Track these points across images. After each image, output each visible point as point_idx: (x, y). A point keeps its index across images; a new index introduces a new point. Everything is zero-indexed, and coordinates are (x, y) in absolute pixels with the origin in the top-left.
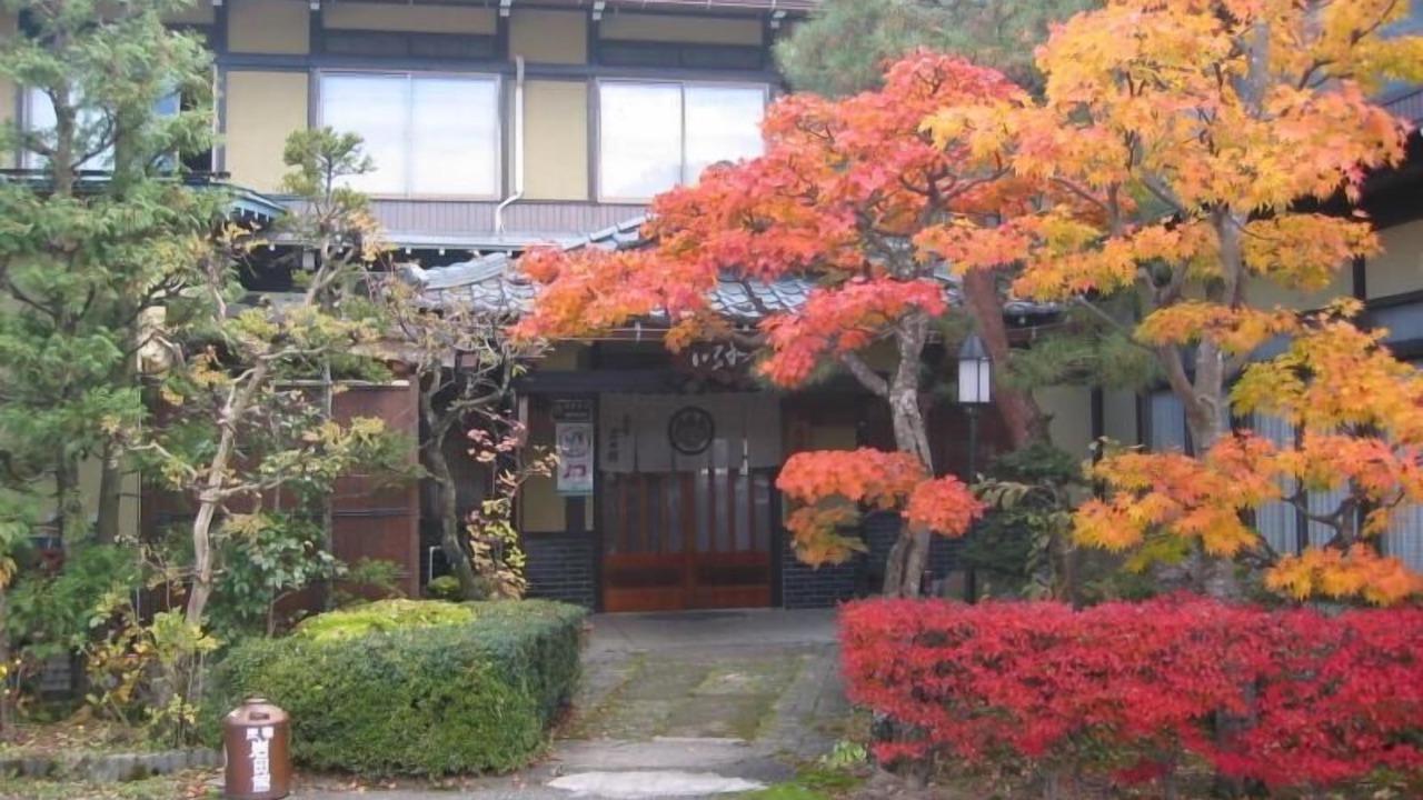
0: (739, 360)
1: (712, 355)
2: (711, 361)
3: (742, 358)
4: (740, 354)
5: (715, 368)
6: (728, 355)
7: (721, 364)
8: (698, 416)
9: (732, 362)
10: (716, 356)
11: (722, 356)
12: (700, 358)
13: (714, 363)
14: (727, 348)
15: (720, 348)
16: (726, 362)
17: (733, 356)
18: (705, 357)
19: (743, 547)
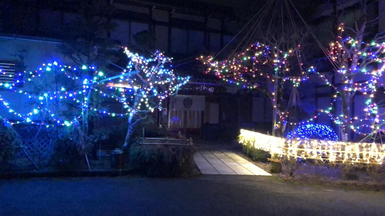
0: (205, 89)
2: (200, 89)
7: (202, 89)
8: (189, 99)
9: (204, 89)
10: (201, 88)
11: (202, 88)
12: (198, 88)
13: (201, 89)
14: (203, 86)
15: (202, 86)
16: (203, 89)
17: (204, 88)
18: (199, 88)
19: (196, 127)
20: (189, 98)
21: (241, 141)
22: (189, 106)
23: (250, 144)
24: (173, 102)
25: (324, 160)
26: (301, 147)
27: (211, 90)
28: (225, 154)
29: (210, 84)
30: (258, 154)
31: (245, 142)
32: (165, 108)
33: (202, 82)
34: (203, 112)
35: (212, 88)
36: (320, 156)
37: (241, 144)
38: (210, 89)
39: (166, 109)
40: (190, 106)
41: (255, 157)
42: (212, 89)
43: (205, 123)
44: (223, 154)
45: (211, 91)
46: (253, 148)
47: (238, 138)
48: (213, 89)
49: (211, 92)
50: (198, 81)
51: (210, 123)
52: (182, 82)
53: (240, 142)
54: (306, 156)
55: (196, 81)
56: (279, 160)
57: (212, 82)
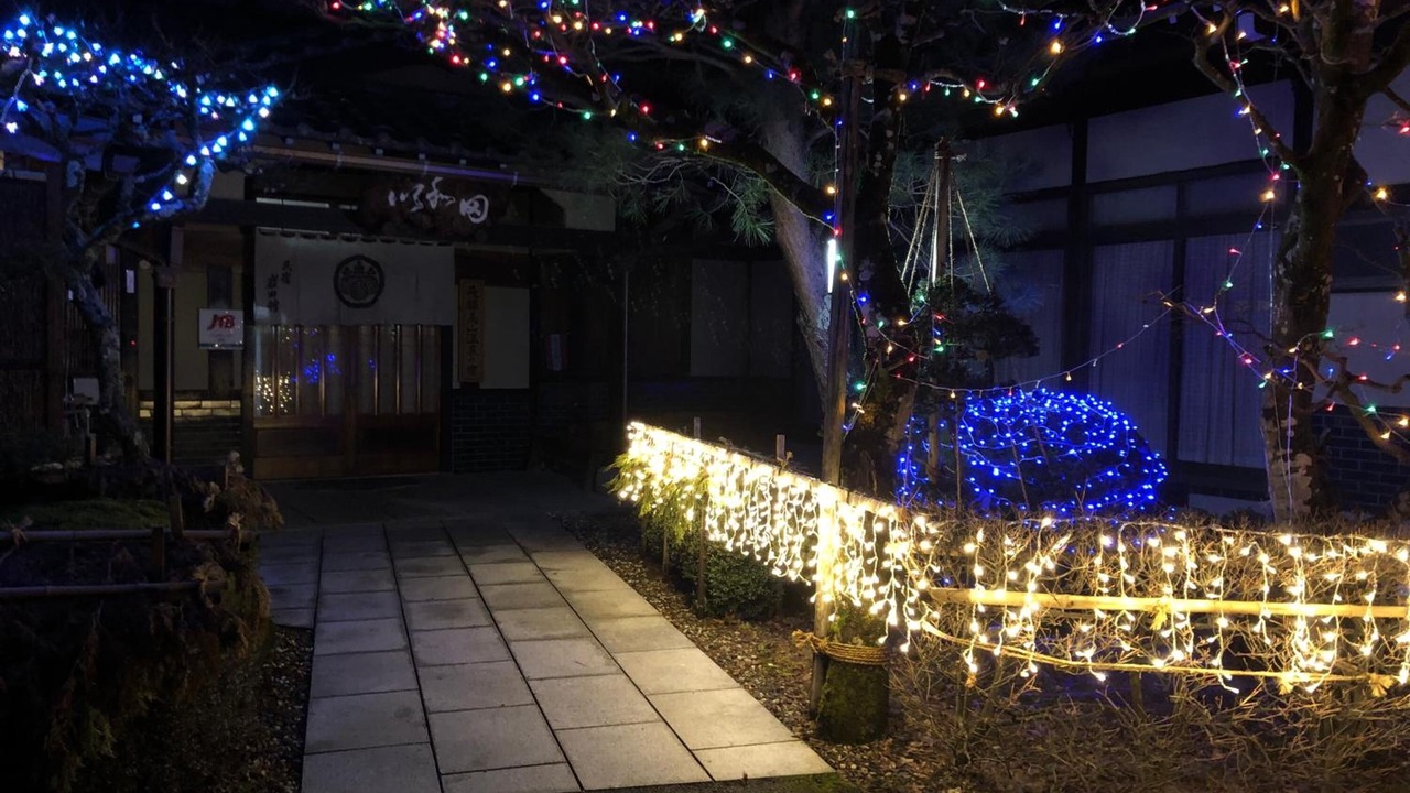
0: (441, 202)
1: (411, 195)
2: (411, 203)
3: (445, 201)
4: (442, 196)
5: (414, 209)
6: (428, 196)
7: (420, 206)
8: (367, 266)
9: (433, 205)
10: (415, 197)
11: (422, 197)
12: (397, 196)
13: (413, 205)
14: (428, 189)
15: (420, 187)
16: (426, 204)
17: (434, 198)
18: (403, 197)
19: (408, 408)
20: (368, 260)
21: (628, 492)
22: (369, 299)
23: (676, 516)
24: (272, 281)
25: (1235, 681)
26: (1064, 579)
27: (475, 209)
28: (541, 571)
29: (462, 170)
30: (723, 571)
31: (647, 492)
32: (232, 313)
33: (412, 156)
34: (445, 332)
35: (481, 202)
36: (1214, 648)
37: (630, 508)
38: (466, 207)
39: (239, 315)
40: (375, 300)
41: (709, 596)
42: (481, 208)
43: (456, 385)
44: (525, 570)
45: (474, 215)
46: (698, 535)
47: (616, 471)
48: (486, 202)
49: (473, 220)
50: (391, 153)
51: (483, 386)
52: (229, 121)
53: (623, 495)
54: (1108, 653)
55: (380, 152)
56: (869, 650)
57: (472, 163)
